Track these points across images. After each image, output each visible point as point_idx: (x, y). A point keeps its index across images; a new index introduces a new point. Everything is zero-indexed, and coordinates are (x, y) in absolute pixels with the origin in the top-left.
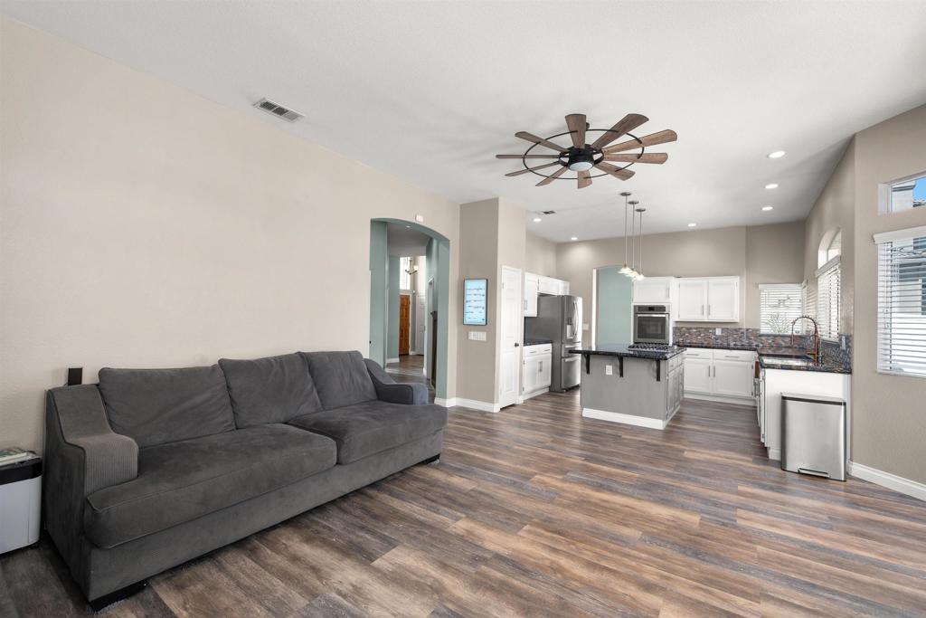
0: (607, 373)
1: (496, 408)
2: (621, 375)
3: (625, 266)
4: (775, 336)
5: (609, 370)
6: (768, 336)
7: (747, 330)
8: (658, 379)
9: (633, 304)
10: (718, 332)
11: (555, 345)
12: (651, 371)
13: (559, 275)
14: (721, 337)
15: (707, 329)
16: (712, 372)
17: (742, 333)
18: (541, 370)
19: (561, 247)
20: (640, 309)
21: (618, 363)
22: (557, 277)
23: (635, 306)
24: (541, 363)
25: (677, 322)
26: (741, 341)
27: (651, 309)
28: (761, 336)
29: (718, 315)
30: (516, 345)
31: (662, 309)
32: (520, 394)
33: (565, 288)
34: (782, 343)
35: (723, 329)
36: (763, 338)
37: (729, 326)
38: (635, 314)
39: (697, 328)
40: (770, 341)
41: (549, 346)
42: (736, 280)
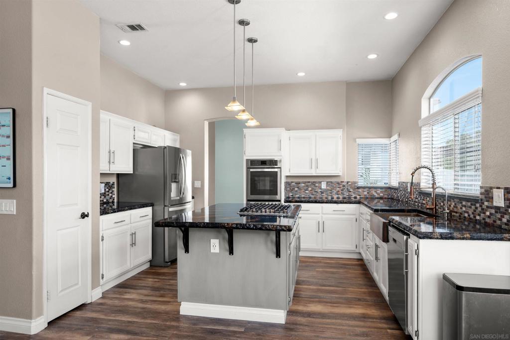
0: (212, 251)
1: (37, 325)
2: (231, 252)
3: (234, 100)
4: (370, 188)
5: (216, 245)
6: (364, 188)
7: (348, 182)
8: (278, 255)
9: (245, 158)
10: (324, 186)
11: (156, 208)
12: (269, 244)
13: (168, 126)
14: (326, 190)
15: (314, 183)
16: (321, 227)
17: (344, 186)
18: (133, 244)
19: (170, 95)
20: (252, 163)
21: (226, 235)
22: (166, 129)
23: (247, 160)
24: (133, 235)
25: (287, 177)
26: (343, 194)
27: (264, 163)
28: (358, 188)
29: (324, 169)
30: (84, 216)
31: (273, 163)
32: (95, 284)
33: (175, 141)
34: (375, 194)
35: (327, 182)
36: (360, 190)
37: (333, 180)
38: (248, 168)
39: (304, 183)
40: (366, 193)
41: (148, 210)
42: (339, 133)
